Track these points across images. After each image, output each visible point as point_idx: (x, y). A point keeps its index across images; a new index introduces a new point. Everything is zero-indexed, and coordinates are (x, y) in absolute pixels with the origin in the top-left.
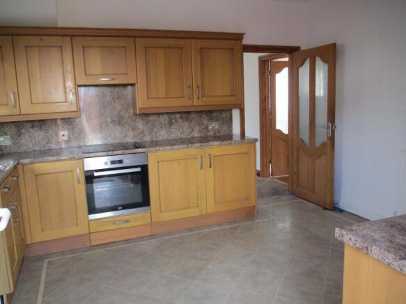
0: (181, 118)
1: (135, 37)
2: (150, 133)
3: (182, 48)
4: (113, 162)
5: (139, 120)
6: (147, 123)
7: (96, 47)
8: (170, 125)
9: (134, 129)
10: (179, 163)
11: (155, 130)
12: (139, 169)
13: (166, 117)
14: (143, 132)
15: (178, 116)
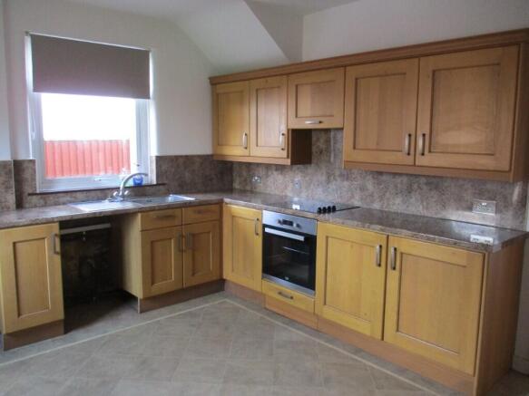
0: (426, 184)
1: (345, 66)
2: (381, 198)
3: (405, 74)
4: (285, 222)
5: (369, 177)
6: (379, 184)
7: (306, 84)
8: (410, 192)
9: (363, 189)
10: (352, 247)
11: (388, 194)
12: (301, 238)
13: (405, 179)
14: (372, 195)
15: (423, 180)
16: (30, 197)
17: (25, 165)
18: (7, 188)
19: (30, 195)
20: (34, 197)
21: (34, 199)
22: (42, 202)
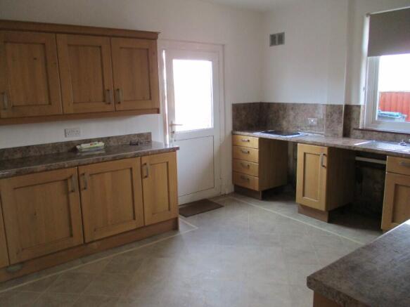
16: (355, 131)
17: (354, 109)
18: (339, 122)
19: (354, 129)
20: (357, 131)
21: (358, 133)
22: (362, 135)
